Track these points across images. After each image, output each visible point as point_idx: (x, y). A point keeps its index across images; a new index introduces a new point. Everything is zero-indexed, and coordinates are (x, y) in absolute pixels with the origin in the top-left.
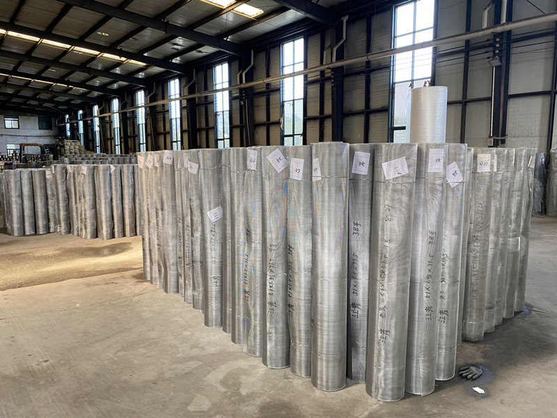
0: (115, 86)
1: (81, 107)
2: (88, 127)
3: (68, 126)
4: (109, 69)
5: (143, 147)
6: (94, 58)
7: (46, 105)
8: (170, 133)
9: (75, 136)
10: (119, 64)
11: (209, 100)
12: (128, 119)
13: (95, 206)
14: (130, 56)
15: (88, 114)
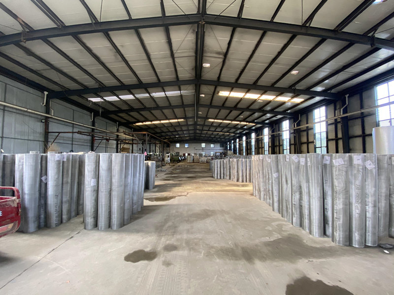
0: (244, 132)
1: (233, 140)
2: (235, 146)
3: (228, 146)
4: (242, 127)
5: (253, 153)
6: (238, 124)
7: (223, 140)
8: (264, 147)
9: (230, 149)
10: (246, 125)
11: (280, 134)
12: (248, 143)
13: (238, 172)
14: (249, 122)
15: (235, 142)
